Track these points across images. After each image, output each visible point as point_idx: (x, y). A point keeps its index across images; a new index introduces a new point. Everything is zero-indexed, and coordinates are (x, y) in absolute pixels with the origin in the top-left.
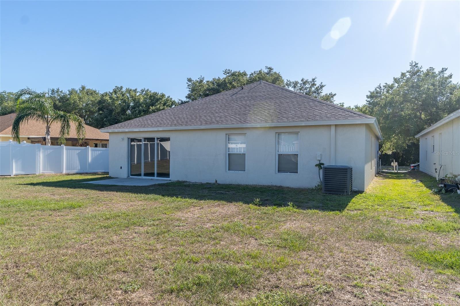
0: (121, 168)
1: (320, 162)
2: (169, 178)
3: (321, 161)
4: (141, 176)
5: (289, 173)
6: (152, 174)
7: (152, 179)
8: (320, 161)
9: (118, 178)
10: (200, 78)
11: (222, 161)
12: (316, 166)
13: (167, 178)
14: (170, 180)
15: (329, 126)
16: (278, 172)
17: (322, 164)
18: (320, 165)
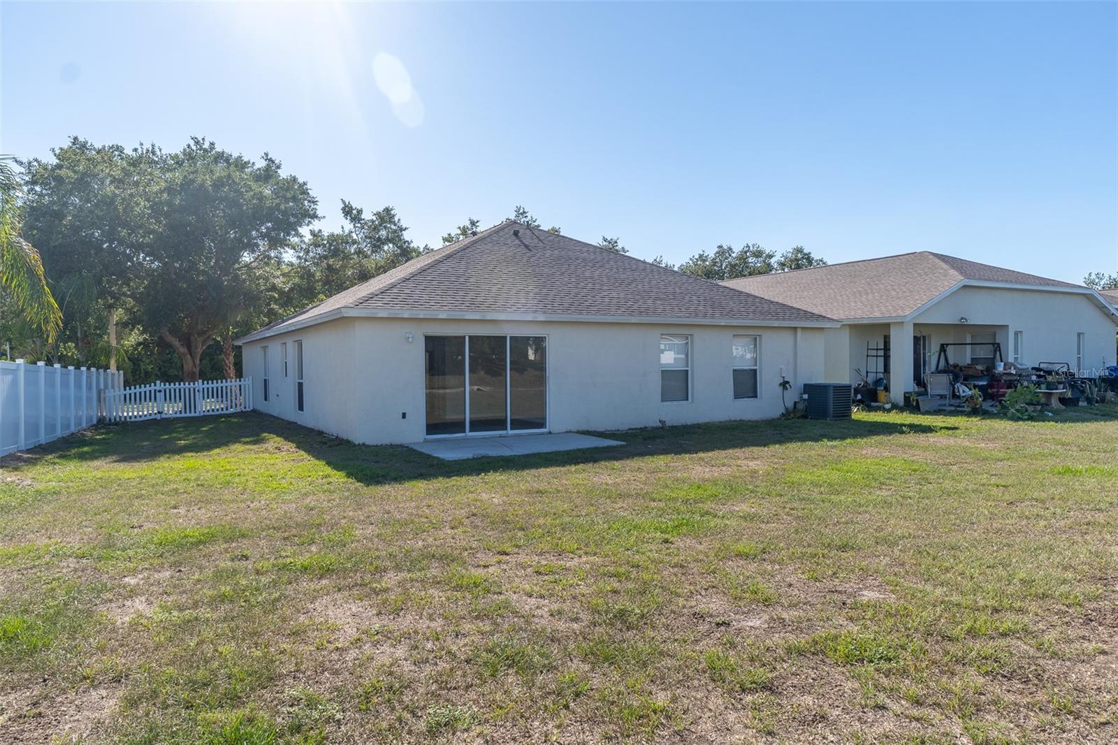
0: (404, 416)
2: (546, 428)
3: (786, 379)
4: (465, 432)
5: (746, 399)
6: (499, 424)
7: (501, 436)
8: (784, 377)
11: (655, 385)
12: (780, 384)
13: (539, 428)
14: (550, 433)
15: (795, 328)
16: (735, 398)
17: (788, 382)
18: (784, 385)
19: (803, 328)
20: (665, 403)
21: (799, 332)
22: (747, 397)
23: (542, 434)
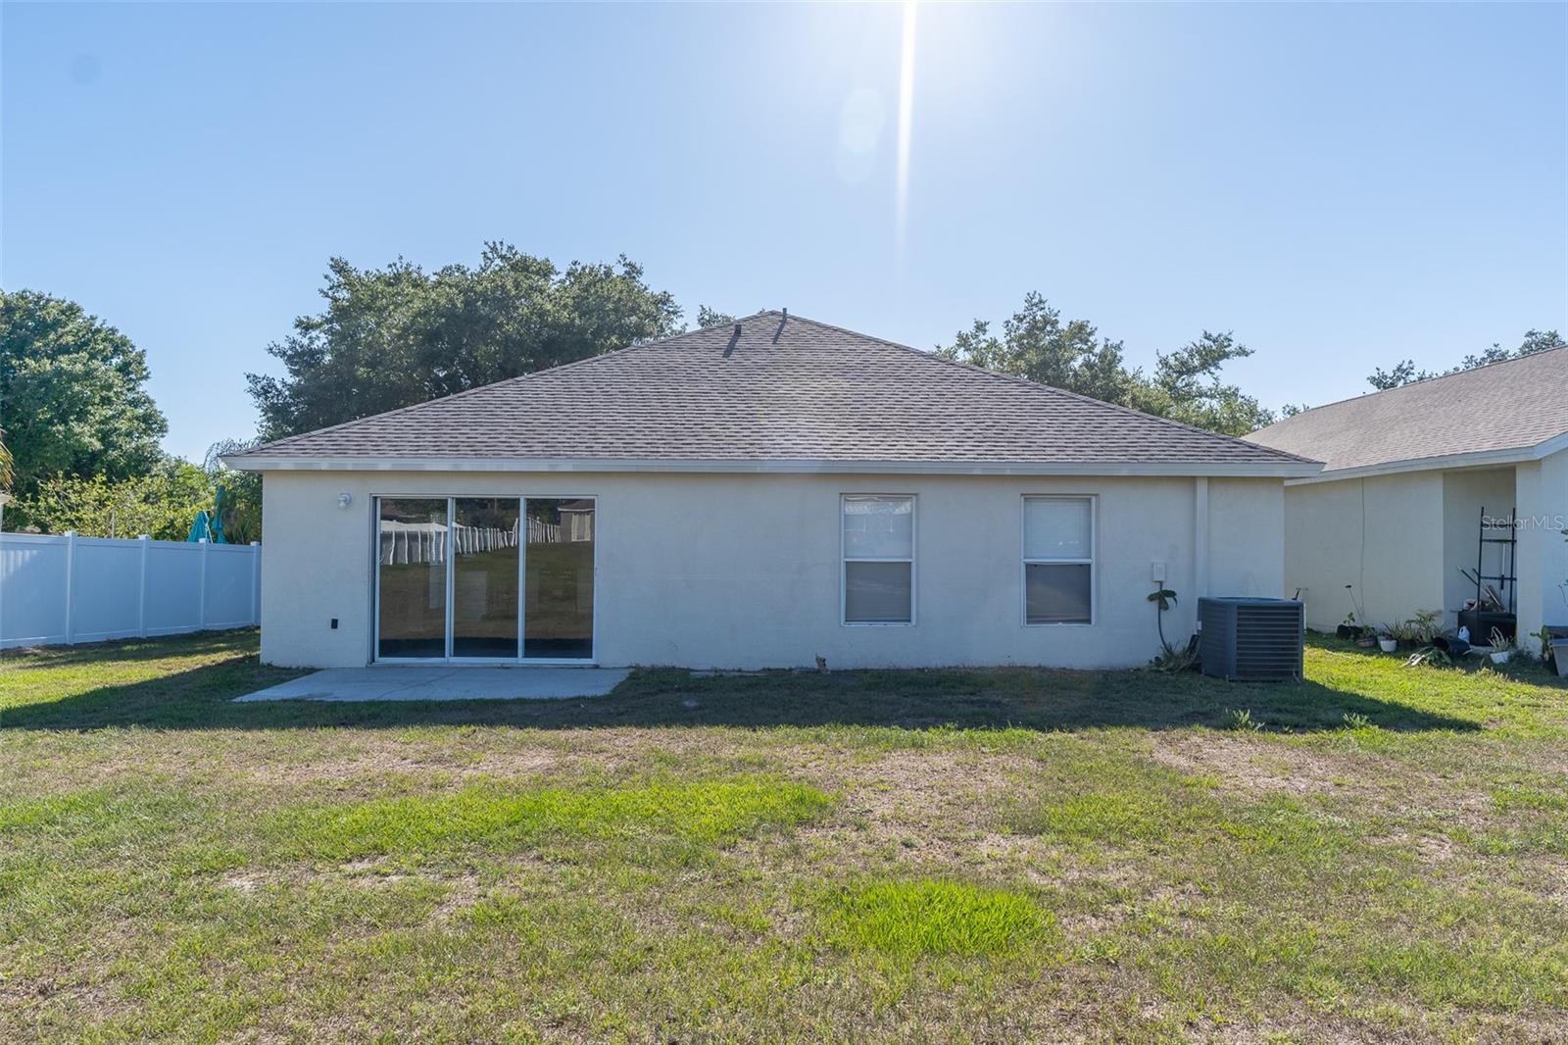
0: (335, 624)
1: (1163, 589)
2: (591, 657)
3: (1164, 585)
4: (446, 655)
5: (1060, 624)
7: (503, 667)
8: (1161, 583)
9: (310, 671)
10: (395, 265)
12: (1151, 598)
13: (579, 657)
14: (596, 667)
15: (1193, 479)
16: (1028, 622)
17: (1172, 594)
18: (1162, 598)
19: (1210, 479)
20: (854, 625)
21: (1202, 489)
22: (1064, 621)
23: (582, 668)
